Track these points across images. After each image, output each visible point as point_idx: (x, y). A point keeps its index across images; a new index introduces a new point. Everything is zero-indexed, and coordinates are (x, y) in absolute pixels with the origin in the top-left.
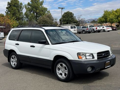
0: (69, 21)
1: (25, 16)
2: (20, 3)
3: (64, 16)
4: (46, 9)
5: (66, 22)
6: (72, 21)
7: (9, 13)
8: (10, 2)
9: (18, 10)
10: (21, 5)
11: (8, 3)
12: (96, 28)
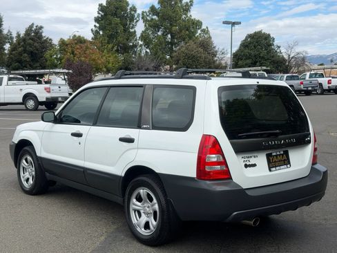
0: (259, 59)
1: (141, 43)
2: (130, 6)
3: (245, 45)
4: (198, 24)
5: (249, 61)
6: (268, 59)
7: (101, 33)
8: (105, 4)
9: (125, 25)
10: (133, 12)
11: (101, 5)
12: (329, 82)
